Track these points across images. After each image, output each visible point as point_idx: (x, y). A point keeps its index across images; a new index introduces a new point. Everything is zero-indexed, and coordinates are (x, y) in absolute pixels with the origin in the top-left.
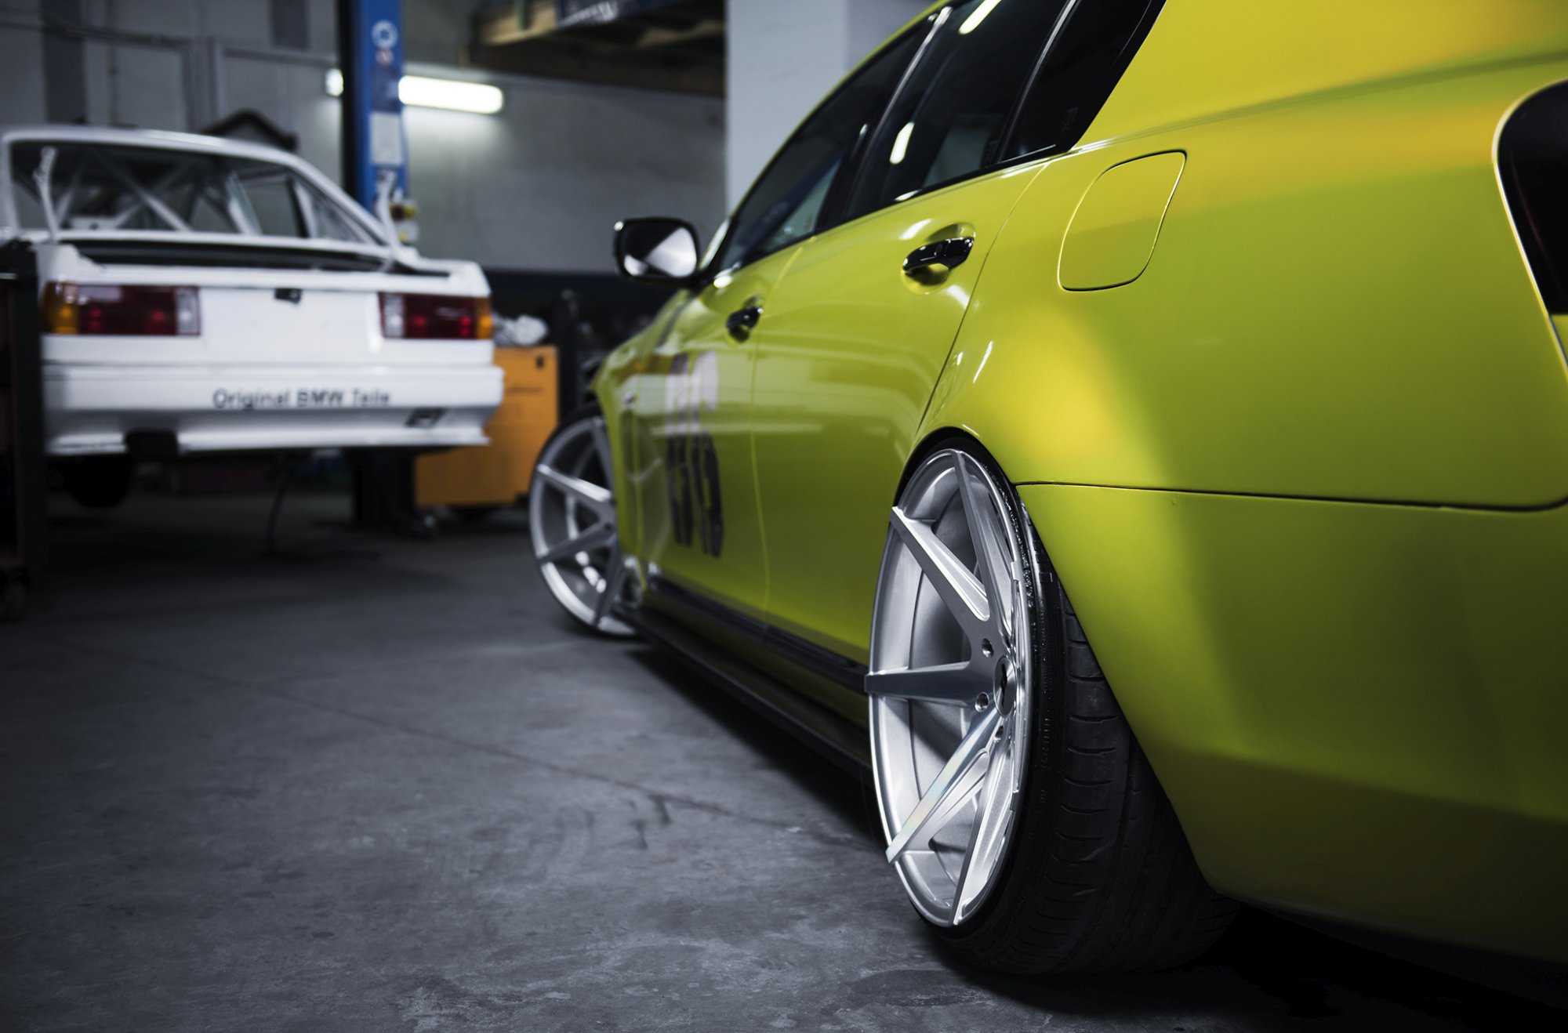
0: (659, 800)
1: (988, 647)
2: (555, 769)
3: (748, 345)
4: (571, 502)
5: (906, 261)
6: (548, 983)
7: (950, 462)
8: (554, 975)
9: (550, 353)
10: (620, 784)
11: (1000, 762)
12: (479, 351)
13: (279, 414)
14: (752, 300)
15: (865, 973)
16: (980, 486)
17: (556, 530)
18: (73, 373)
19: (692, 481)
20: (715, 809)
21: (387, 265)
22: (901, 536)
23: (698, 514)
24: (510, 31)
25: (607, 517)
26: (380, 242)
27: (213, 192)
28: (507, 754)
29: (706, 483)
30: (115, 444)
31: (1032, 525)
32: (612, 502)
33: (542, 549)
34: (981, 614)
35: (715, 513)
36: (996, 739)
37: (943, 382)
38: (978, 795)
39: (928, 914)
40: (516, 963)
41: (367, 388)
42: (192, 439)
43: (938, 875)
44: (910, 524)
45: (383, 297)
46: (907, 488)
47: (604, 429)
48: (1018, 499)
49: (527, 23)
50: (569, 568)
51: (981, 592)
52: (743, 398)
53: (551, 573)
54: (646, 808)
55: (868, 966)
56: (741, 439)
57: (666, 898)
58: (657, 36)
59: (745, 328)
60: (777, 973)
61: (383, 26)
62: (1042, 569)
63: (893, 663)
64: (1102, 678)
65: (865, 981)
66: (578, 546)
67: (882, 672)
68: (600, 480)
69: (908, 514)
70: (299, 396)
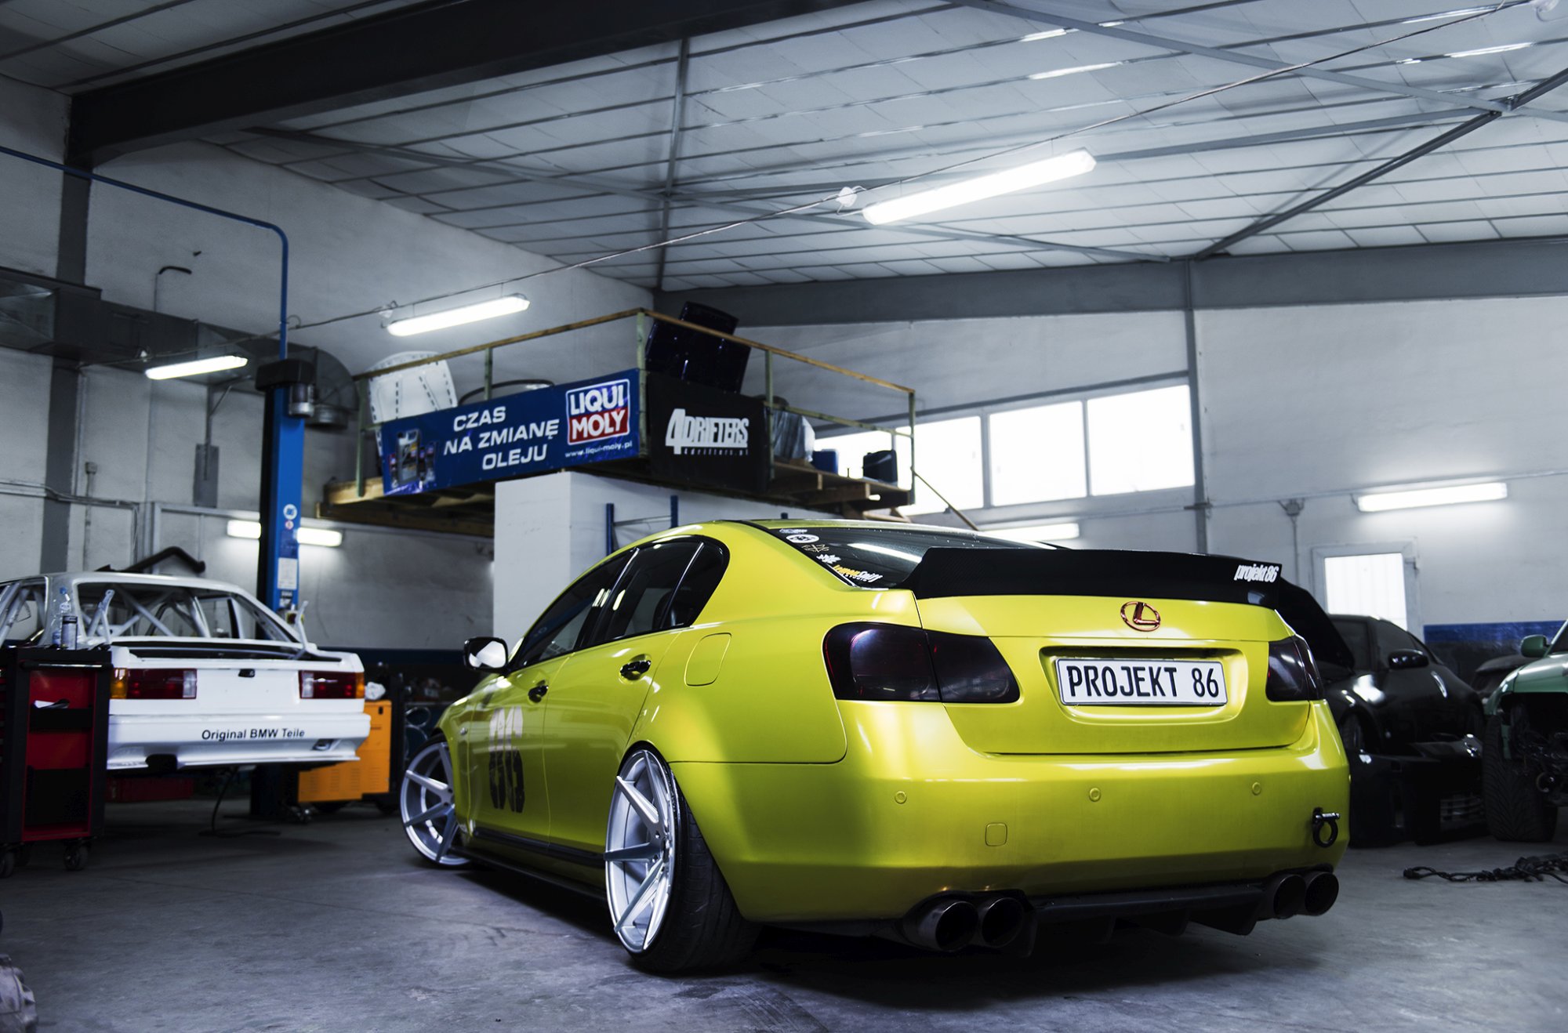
0: (498, 930)
1: (658, 834)
2: (439, 920)
3: (539, 705)
4: (423, 790)
5: (622, 668)
6: (468, 986)
7: (643, 755)
8: (470, 983)
9: (387, 704)
10: (475, 924)
11: (664, 880)
12: (357, 704)
13: (240, 744)
14: (543, 682)
15: (606, 976)
16: (655, 765)
17: (414, 807)
18: (123, 721)
19: (506, 774)
20: (527, 932)
21: (299, 655)
22: (621, 789)
23: (508, 791)
24: (350, 496)
25: (445, 799)
26: (294, 640)
27: (181, 608)
28: (411, 916)
29: (514, 775)
30: (141, 763)
31: (675, 779)
32: (450, 790)
33: (406, 818)
34: (654, 820)
35: (520, 788)
36: (661, 873)
37: (638, 722)
38: (653, 901)
39: (631, 949)
40: (451, 981)
41: (291, 728)
42: (186, 759)
43: (636, 933)
44: (623, 783)
45: (301, 674)
46: (623, 769)
47: (447, 749)
48: (670, 769)
49: (362, 492)
50: (421, 829)
51: (656, 812)
52: (538, 732)
53: (411, 831)
54: (492, 933)
55: (607, 974)
56: (537, 753)
57: (512, 960)
58: (444, 501)
59: (538, 696)
60: (567, 979)
61: (291, 506)
62: (679, 796)
63: (616, 846)
64: (702, 837)
65: (606, 979)
66: (426, 816)
67: (612, 850)
68: (441, 778)
69: (624, 779)
70: (252, 733)
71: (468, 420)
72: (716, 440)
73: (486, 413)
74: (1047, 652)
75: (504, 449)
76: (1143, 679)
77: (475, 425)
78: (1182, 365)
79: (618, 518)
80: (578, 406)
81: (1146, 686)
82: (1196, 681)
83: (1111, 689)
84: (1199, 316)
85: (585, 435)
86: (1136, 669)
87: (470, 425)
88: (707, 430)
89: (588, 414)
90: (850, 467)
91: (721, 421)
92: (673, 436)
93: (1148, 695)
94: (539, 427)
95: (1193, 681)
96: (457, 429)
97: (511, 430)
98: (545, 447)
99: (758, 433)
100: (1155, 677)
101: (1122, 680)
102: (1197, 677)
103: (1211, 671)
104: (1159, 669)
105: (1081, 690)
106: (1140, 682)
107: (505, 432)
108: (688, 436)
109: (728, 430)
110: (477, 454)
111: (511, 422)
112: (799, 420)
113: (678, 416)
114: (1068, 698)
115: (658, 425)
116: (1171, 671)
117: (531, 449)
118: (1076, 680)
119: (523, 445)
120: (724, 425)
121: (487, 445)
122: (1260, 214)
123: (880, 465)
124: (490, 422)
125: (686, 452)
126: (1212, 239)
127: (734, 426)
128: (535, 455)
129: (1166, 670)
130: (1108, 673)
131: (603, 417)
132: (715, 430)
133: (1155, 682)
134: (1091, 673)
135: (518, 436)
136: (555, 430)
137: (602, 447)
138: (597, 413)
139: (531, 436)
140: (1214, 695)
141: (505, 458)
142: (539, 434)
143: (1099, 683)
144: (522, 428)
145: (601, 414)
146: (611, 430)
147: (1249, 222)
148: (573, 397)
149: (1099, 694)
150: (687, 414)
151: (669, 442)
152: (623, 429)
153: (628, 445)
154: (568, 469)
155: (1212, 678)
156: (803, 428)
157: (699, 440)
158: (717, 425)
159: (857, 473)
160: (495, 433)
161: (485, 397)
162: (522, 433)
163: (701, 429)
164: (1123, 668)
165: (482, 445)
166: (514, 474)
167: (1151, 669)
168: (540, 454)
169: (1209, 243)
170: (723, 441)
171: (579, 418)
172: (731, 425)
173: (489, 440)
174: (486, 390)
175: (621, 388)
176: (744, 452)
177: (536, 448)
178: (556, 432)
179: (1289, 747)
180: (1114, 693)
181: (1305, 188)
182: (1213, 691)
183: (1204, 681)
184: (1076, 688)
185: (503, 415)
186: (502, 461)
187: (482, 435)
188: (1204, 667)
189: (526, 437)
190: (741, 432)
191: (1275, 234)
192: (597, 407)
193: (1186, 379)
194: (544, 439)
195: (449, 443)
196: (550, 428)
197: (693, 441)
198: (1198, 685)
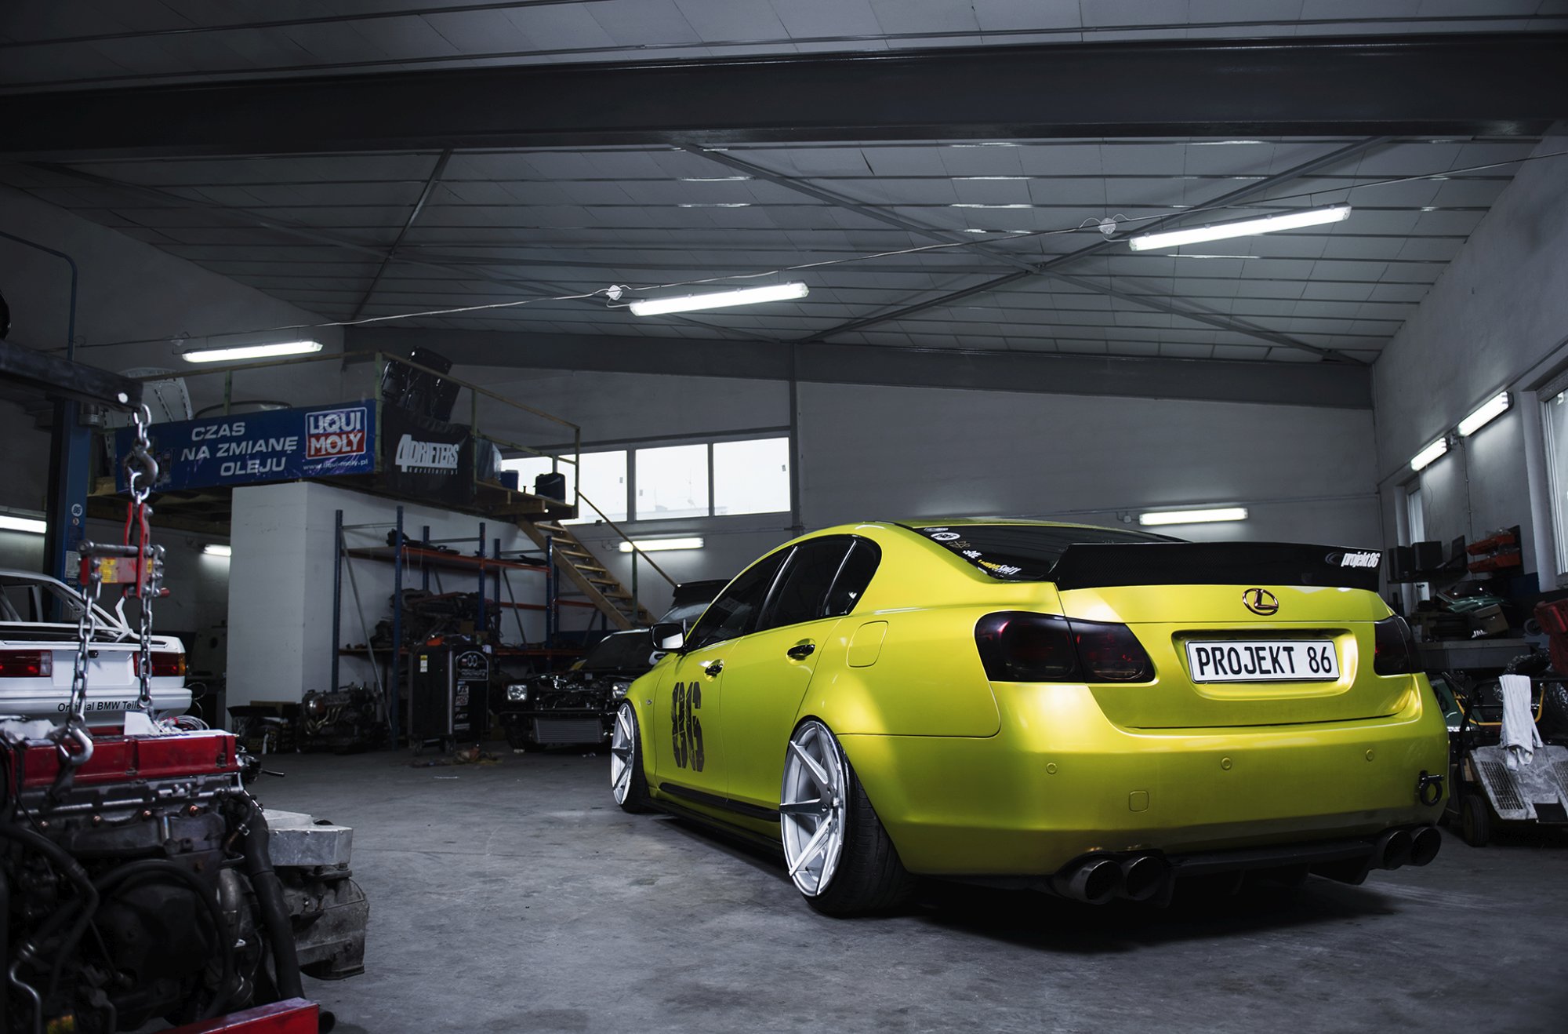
1: (828, 793)
7: (812, 726)
11: (834, 834)
14: (718, 660)
16: (824, 735)
22: (794, 751)
23: (690, 753)
31: (844, 750)
34: (825, 781)
35: (700, 753)
36: (832, 828)
37: (807, 700)
38: (825, 849)
39: (806, 894)
43: (810, 879)
44: (797, 747)
46: (795, 734)
48: (838, 740)
49: (93, 489)
51: (824, 773)
63: (790, 801)
64: (868, 799)
67: (785, 804)
69: (796, 744)
70: (99, 706)
71: (207, 432)
72: (434, 461)
73: (226, 426)
74: (1178, 636)
75: (242, 459)
76: (1264, 658)
77: (214, 436)
78: (787, 422)
79: (345, 523)
80: (317, 427)
81: (1267, 664)
82: (1312, 659)
83: (1236, 668)
84: (800, 385)
85: (323, 452)
86: (1258, 649)
87: (208, 436)
88: (428, 452)
89: (327, 435)
90: (527, 484)
91: (438, 446)
92: (401, 457)
93: (1269, 672)
94: (278, 443)
95: (1309, 659)
96: (194, 438)
97: (251, 443)
98: (284, 460)
99: (464, 457)
100: (1275, 656)
101: (1246, 659)
102: (1312, 655)
103: (1325, 649)
104: (1279, 648)
105: (1209, 669)
106: (1262, 662)
107: (244, 444)
108: (413, 457)
109: (443, 453)
110: (214, 463)
111: (251, 435)
112: (490, 446)
113: (406, 440)
114: (1198, 677)
115: (390, 447)
116: (1289, 650)
117: (269, 461)
118: (1204, 660)
119: (263, 457)
120: (440, 449)
121: (226, 454)
122: (853, 317)
123: (551, 485)
124: (229, 434)
125: (410, 470)
126: (814, 330)
127: (448, 450)
128: (272, 465)
129: (1285, 649)
130: (1233, 653)
131: (341, 438)
132: (434, 453)
133: (1275, 660)
134: (1218, 653)
135: (257, 448)
136: (293, 445)
137: (340, 462)
138: (335, 433)
139: (270, 450)
140: (1328, 671)
141: (244, 467)
142: (279, 448)
143: (1225, 662)
144: (261, 442)
145: (340, 435)
146: (349, 449)
147: (845, 321)
148: (312, 419)
149: (1226, 673)
150: (413, 439)
151: (398, 462)
152: (360, 448)
153: (363, 463)
154: (305, 480)
155: (1325, 656)
156: (493, 453)
157: (421, 461)
158: (435, 449)
159: (531, 491)
160: (234, 445)
161: (223, 413)
162: (261, 446)
163: (423, 452)
164: (1246, 649)
165: (220, 454)
166: (253, 481)
167: (1271, 648)
168: (278, 465)
169: (812, 333)
170: (439, 462)
171: (318, 437)
172: (445, 450)
173: (228, 450)
174: (226, 406)
175: (359, 414)
176: (455, 472)
177: (275, 460)
178: (295, 448)
179: (1395, 716)
180: (1239, 672)
181: (890, 303)
182: (1327, 667)
183: (1319, 658)
184: (1205, 667)
185: (243, 430)
186: (241, 469)
187: (220, 446)
188: (1319, 646)
189: (265, 450)
190: (453, 456)
191: (860, 332)
192: (335, 428)
193: (789, 432)
194: (283, 453)
195: (186, 451)
196: (289, 444)
197: (416, 461)
198: (1313, 662)
